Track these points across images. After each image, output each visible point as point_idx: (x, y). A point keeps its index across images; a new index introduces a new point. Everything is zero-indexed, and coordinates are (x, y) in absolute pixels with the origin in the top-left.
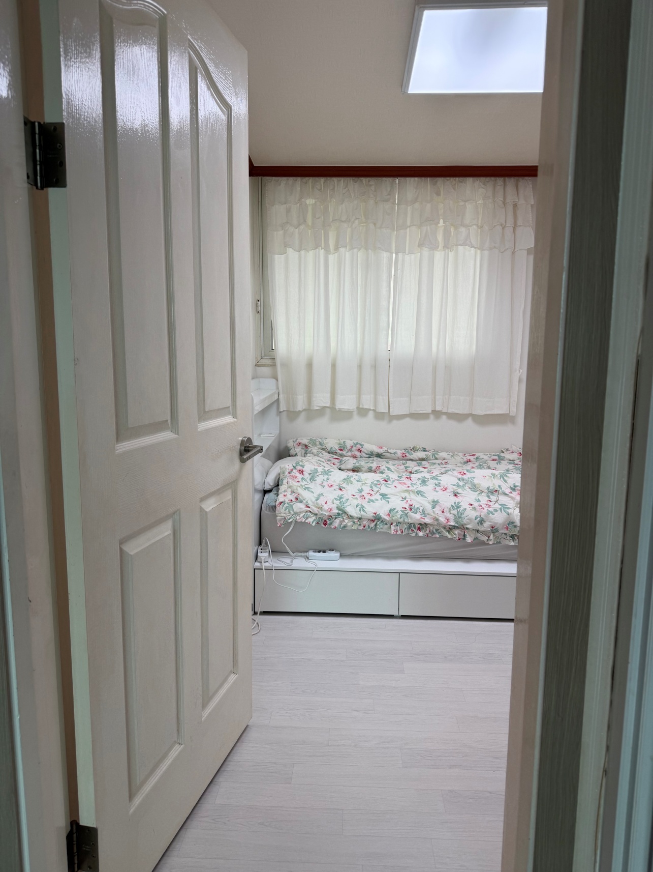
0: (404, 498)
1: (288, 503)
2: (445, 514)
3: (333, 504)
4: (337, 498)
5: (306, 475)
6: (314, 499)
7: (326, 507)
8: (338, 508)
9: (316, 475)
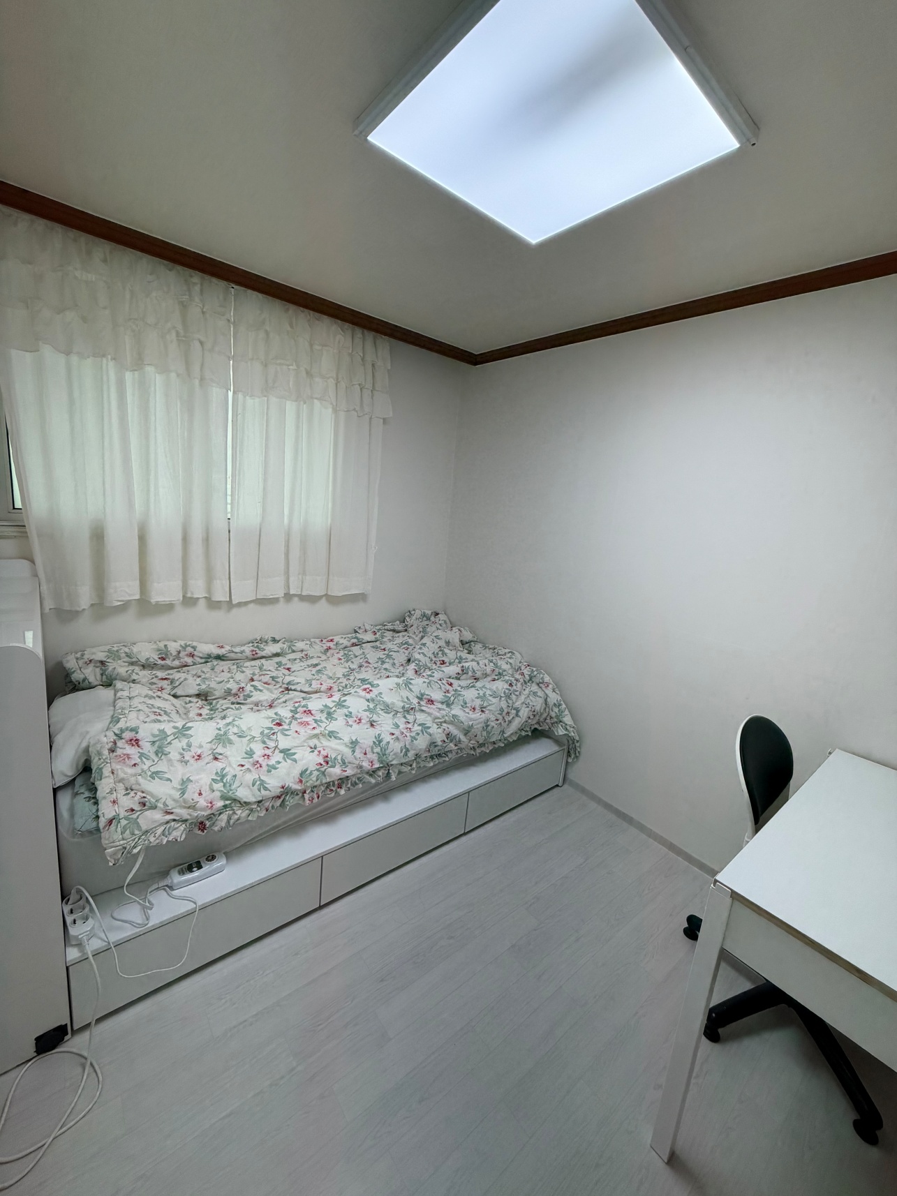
0: (313, 747)
1: (126, 818)
2: (368, 756)
3: (214, 791)
4: (215, 778)
5: (147, 747)
6: (177, 795)
7: (202, 802)
8: (224, 798)
9: (166, 743)
